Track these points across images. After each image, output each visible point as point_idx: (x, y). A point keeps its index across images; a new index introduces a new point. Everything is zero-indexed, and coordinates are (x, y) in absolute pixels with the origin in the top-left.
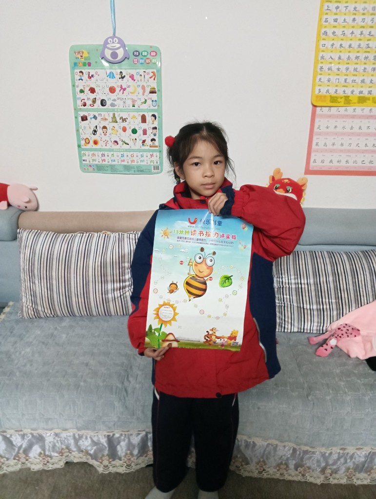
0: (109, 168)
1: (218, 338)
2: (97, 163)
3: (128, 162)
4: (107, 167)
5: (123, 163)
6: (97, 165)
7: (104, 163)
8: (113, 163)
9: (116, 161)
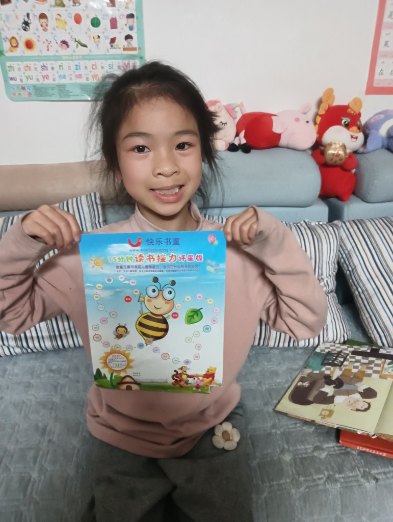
0: (56, 91)
1: (190, 377)
2: (34, 82)
3: (87, 79)
4: (53, 89)
5: (79, 81)
6: (34, 86)
7: (46, 82)
8: (63, 81)
9: (68, 77)
